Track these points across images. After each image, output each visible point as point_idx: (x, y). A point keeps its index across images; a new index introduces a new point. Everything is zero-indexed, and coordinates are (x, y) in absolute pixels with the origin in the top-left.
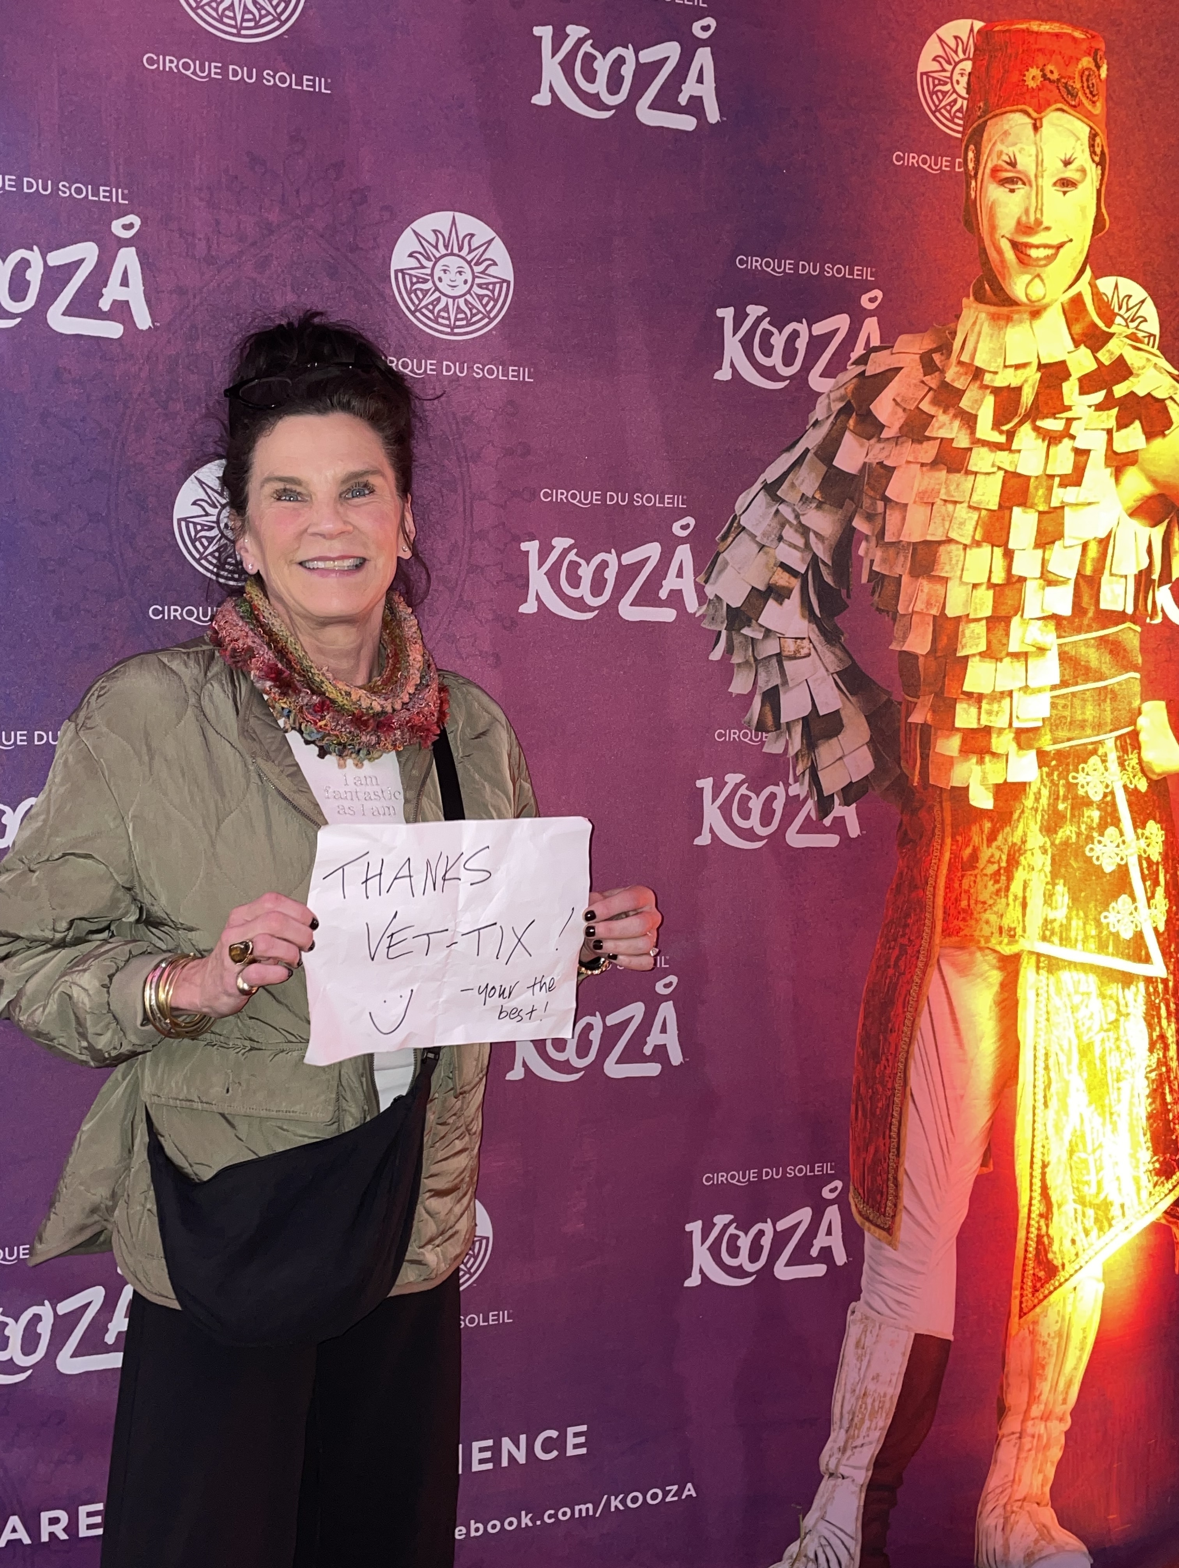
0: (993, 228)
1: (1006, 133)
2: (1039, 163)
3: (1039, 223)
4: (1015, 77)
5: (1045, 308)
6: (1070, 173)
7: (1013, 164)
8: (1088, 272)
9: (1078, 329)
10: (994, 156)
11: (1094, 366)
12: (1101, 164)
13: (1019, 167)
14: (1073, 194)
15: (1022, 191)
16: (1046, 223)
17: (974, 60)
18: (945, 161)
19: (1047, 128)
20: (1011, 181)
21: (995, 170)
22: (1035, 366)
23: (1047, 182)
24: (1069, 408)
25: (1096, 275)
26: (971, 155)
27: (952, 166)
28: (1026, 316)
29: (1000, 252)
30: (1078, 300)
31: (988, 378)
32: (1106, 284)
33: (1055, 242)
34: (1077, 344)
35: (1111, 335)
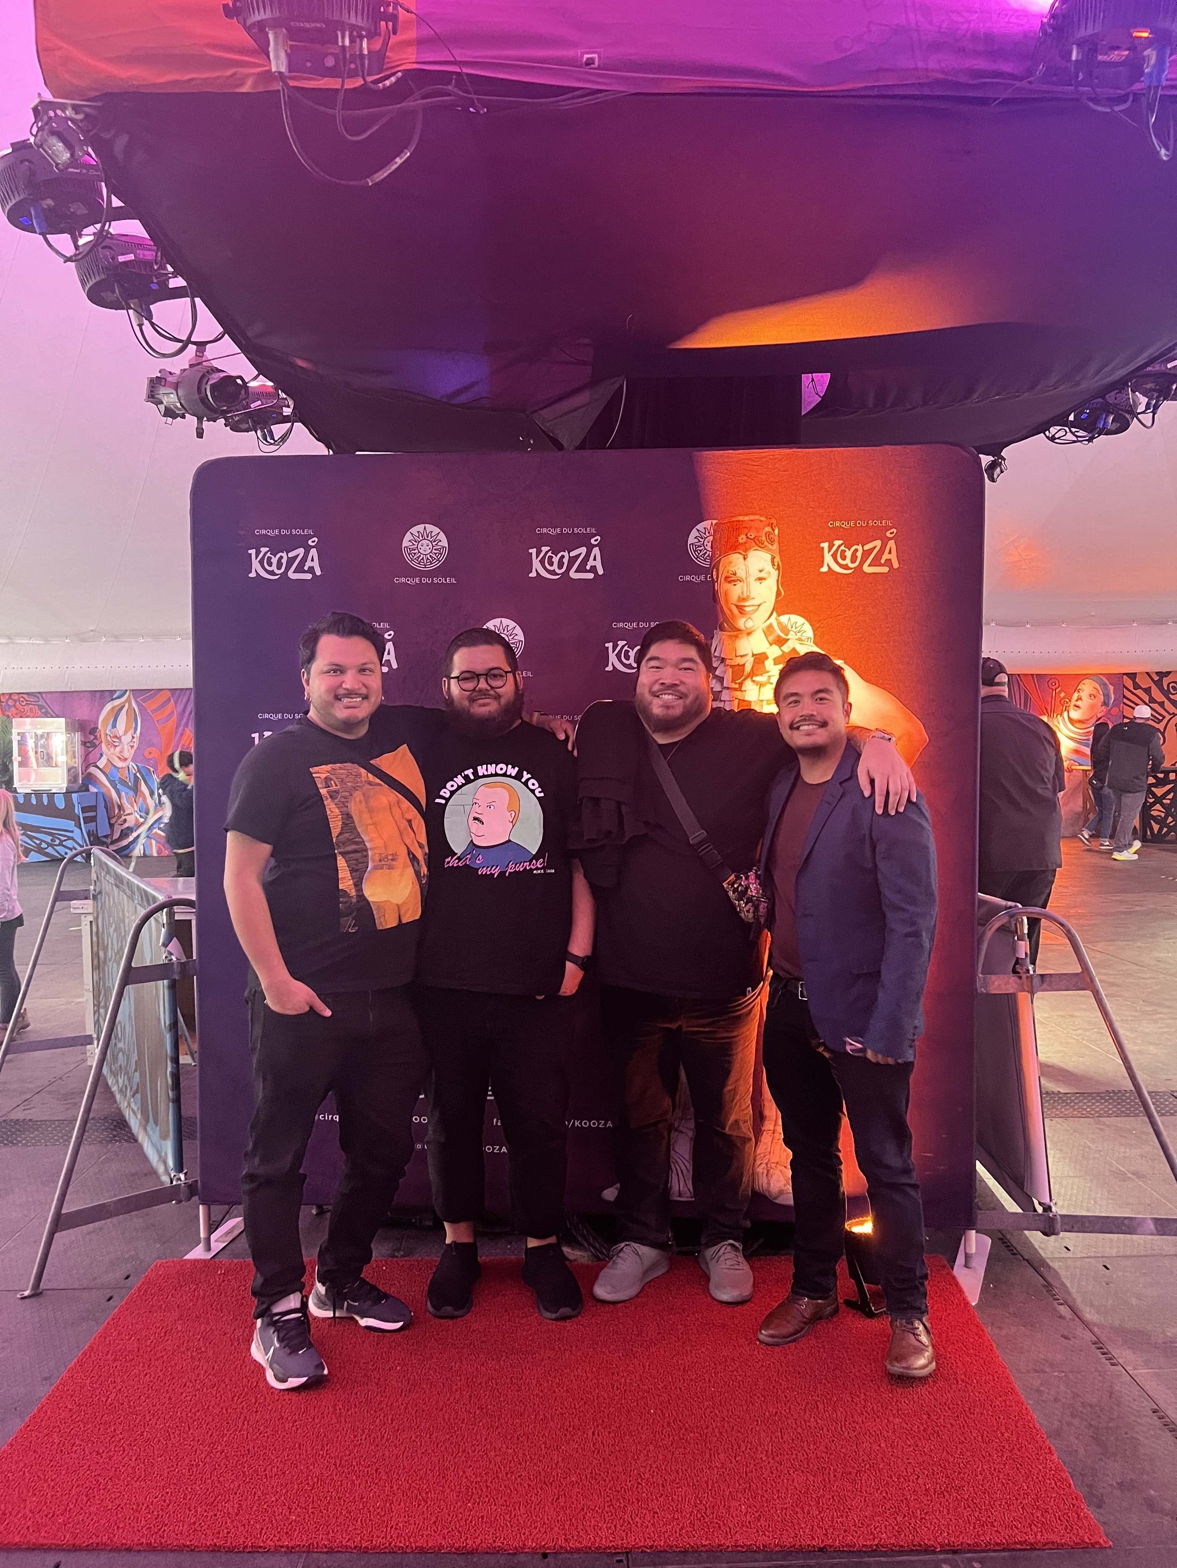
0: (727, 601)
1: (730, 562)
2: (747, 573)
3: (748, 597)
4: (733, 540)
5: (754, 631)
6: (762, 575)
7: (735, 574)
8: (775, 614)
9: (771, 638)
10: (725, 573)
11: (781, 653)
12: (778, 569)
13: (738, 574)
14: (764, 583)
15: (739, 585)
16: (752, 596)
17: (714, 536)
18: (702, 577)
19: (749, 559)
20: (734, 581)
21: (726, 578)
22: (751, 655)
23: (752, 580)
24: (768, 672)
25: (779, 615)
26: (714, 573)
27: (706, 578)
28: (745, 635)
29: (731, 611)
30: (770, 626)
31: (728, 662)
32: (784, 619)
33: (758, 603)
34: (771, 644)
35: (787, 640)
